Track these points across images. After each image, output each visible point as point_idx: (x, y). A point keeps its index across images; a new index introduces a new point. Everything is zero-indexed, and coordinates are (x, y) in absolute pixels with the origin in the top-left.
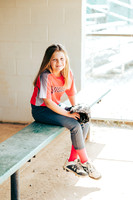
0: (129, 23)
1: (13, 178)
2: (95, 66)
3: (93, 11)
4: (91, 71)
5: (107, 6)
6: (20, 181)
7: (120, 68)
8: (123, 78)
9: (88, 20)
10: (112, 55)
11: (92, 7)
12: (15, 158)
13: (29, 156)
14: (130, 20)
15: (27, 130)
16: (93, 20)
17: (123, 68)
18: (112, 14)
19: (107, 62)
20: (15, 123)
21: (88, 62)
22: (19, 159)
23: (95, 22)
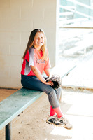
0: (89, 19)
1: (7, 127)
2: (66, 49)
3: (65, 11)
4: (63, 52)
5: (75, 7)
6: (12, 129)
7: (83, 50)
8: (85, 57)
9: (61, 17)
10: (77, 41)
11: (63, 7)
12: (9, 114)
13: (19, 112)
14: (91, 17)
15: (17, 94)
16: (64, 17)
17: (85, 50)
18: (77, 12)
19: (74, 46)
20: (9, 89)
21: (60, 46)
22: (11, 114)
23: (65, 18)
